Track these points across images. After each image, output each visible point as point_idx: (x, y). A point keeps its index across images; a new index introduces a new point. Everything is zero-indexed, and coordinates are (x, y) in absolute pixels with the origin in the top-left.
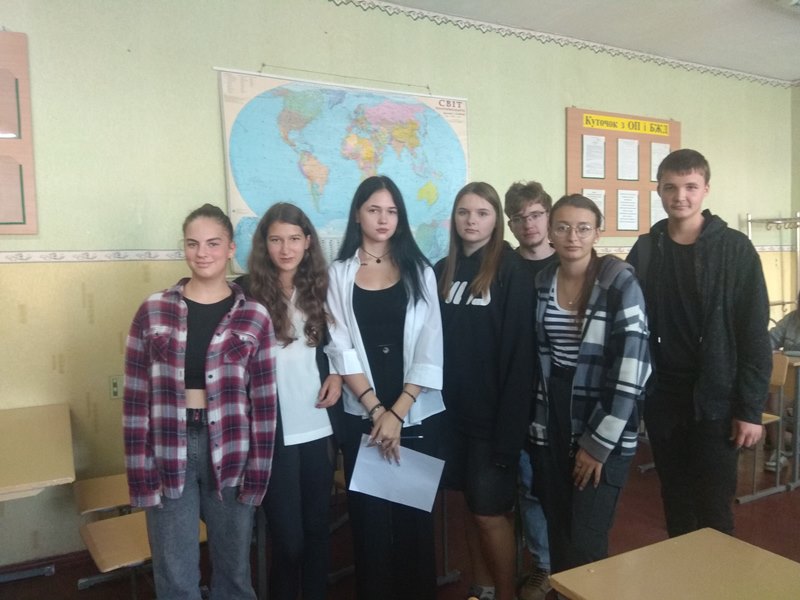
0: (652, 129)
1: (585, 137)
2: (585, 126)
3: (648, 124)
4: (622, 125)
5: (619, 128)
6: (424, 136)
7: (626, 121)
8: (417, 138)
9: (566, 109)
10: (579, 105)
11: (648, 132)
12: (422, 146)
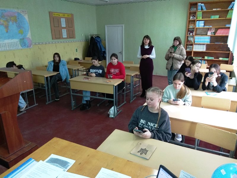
0: (68, 16)
2: (54, 16)
3: (67, 15)
4: (61, 15)
5: (61, 16)
6: (18, 19)
7: (62, 14)
9: (49, 12)
10: (52, 11)
11: (67, 16)
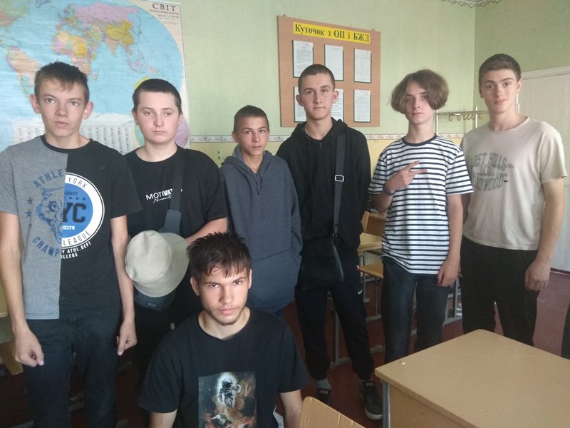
0: (355, 37)
1: (295, 42)
2: (295, 32)
3: (352, 33)
4: (328, 33)
5: (326, 36)
6: (138, 35)
7: (332, 30)
8: (131, 36)
9: (278, 17)
10: (289, 14)
11: (352, 39)
12: (136, 44)
